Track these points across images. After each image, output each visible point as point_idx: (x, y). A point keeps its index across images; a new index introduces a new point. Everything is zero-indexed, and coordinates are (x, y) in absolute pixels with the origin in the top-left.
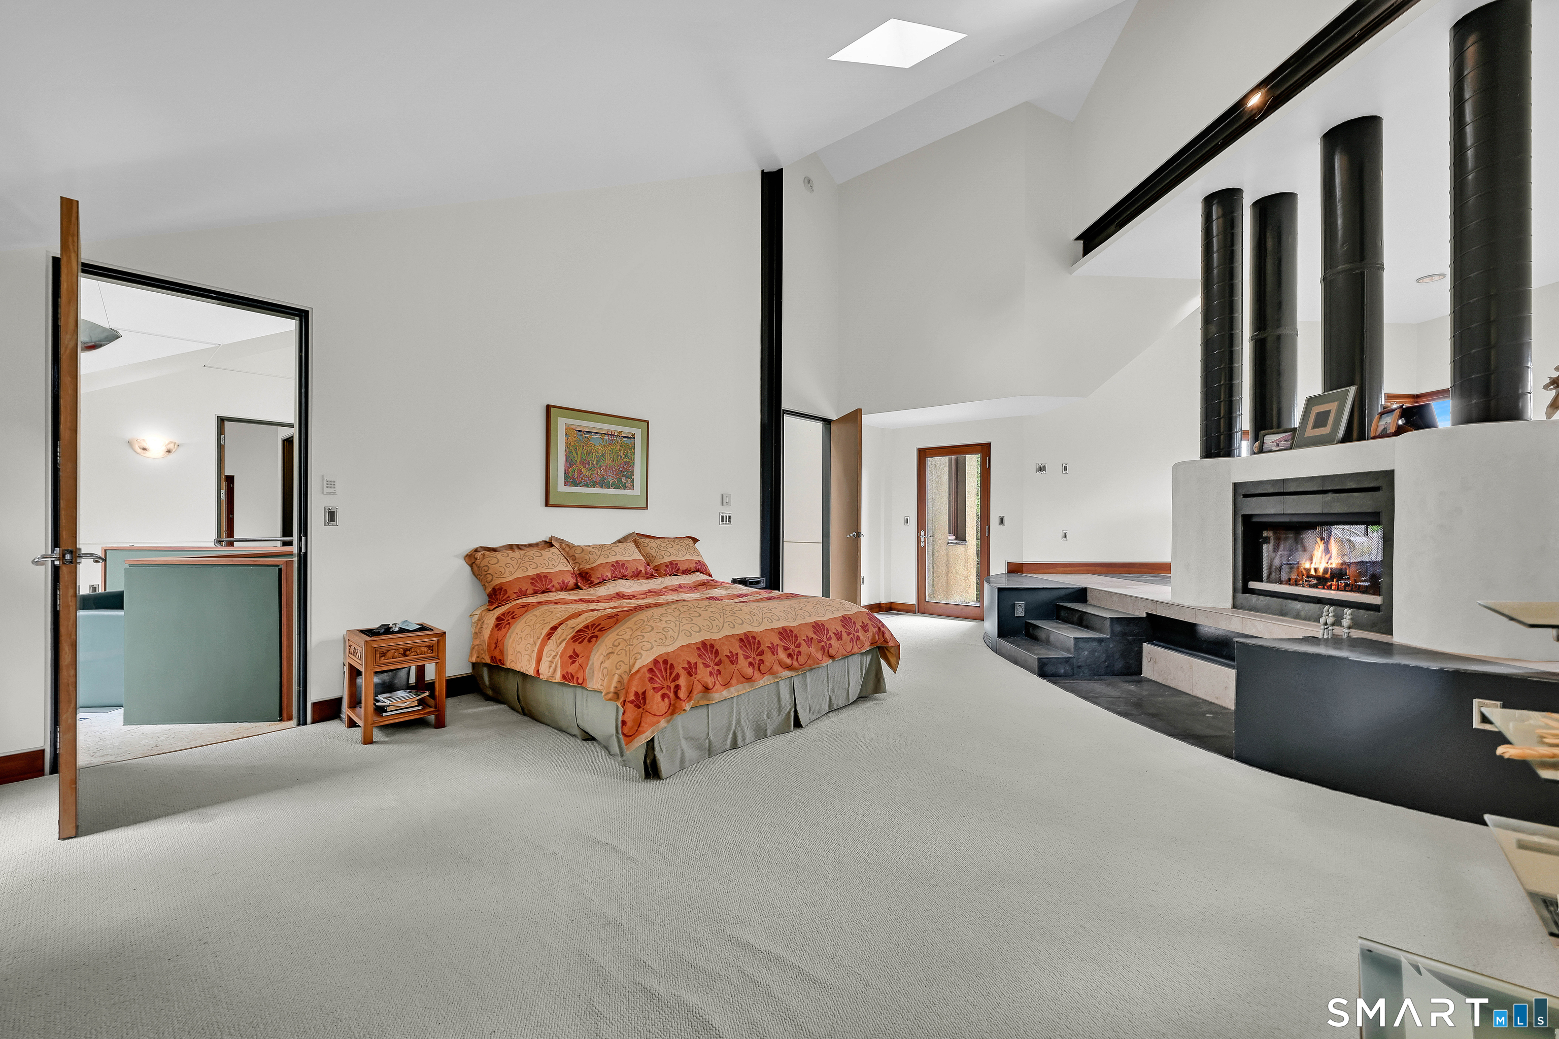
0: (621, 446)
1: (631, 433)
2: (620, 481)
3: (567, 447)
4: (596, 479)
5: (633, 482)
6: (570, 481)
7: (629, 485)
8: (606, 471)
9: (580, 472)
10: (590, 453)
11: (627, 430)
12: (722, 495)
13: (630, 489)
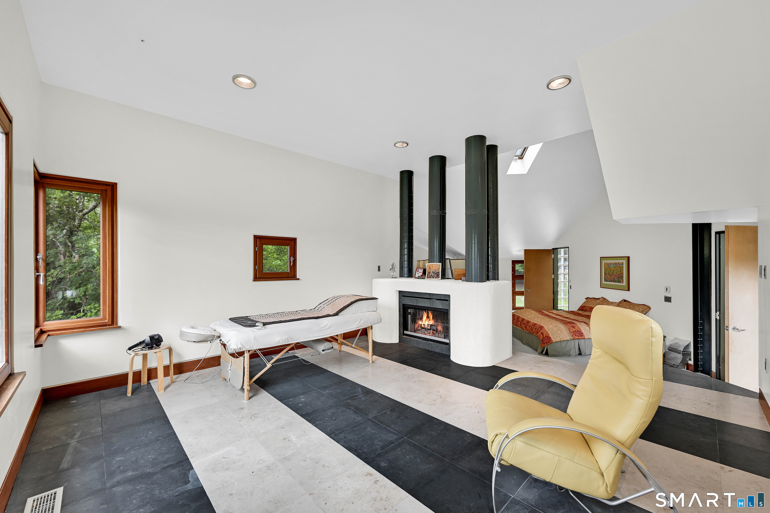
0: (619, 267)
1: (622, 262)
2: (619, 280)
3: (605, 270)
4: (612, 279)
5: (623, 280)
6: (606, 280)
7: (622, 281)
8: (615, 277)
9: (608, 277)
10: (610, 271)
11: (621, 261)
12: (667, 288)
13: (622, 283)
